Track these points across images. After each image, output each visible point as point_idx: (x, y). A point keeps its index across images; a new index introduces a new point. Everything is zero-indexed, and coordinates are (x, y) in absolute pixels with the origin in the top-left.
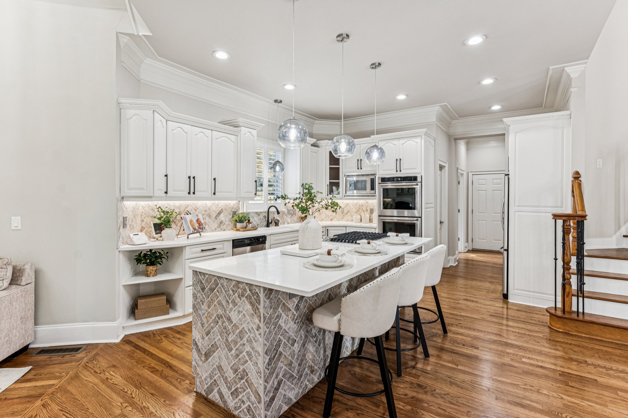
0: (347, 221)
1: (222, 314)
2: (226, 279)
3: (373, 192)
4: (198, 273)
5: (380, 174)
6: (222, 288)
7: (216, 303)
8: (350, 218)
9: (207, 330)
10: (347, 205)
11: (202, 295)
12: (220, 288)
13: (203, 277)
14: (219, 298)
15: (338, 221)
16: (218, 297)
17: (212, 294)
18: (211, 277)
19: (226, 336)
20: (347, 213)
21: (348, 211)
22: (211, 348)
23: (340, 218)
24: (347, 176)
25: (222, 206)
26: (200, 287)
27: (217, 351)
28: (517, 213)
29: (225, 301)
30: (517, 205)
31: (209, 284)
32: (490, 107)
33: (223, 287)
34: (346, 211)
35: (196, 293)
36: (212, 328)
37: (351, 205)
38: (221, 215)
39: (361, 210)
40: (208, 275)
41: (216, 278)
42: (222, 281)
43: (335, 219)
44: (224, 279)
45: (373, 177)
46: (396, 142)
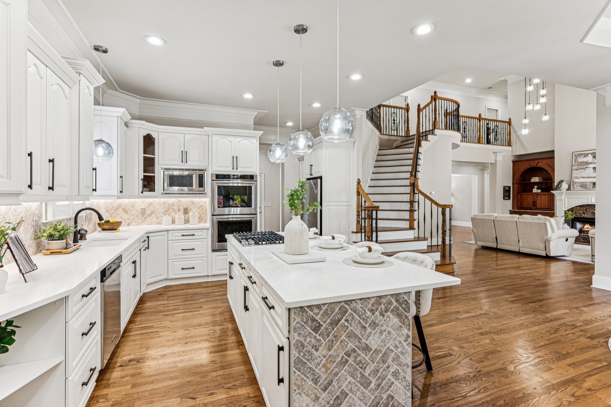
0: (151, 224)
1: (354, 347)
2: (361, 299)
3: (201, 189)
4: (306, 309)
5: (213, 169)
6: (354, 314)
7: (343, 337)
8: (155, 220)
9: (326, 382)
10: (150, 204)
11: (315, 337)
12: (351, 314)
13: (316, 311)
14: (350, 328)
15: (137, 225)
16: (348, 328)
17: (335, 329)
18: (333, 305)
19: (361, 373)
20: (150, 215)
21: (152, 213)
22: (333, 404)
23: (140, 221)
24: (166, 169)
25: (21, 212)
26: (311, 328)
27: (346, 400)
28: (328, 207)
29: (360, 328)
30: (327, 201)
31: (329, 317)
32: (286, 123)
33: (355, 312)
34: (148, 212)
35: (302, 339)
36: (336, 374)
37: (155, 204)
38: (20, 230)
39: (170, 210)
40: (326, 306)
41: (343, 303)
42: (353, 305)
43: (133, 223)
44: (358, 302)
45: (201, 173)
46: (232, 139)
